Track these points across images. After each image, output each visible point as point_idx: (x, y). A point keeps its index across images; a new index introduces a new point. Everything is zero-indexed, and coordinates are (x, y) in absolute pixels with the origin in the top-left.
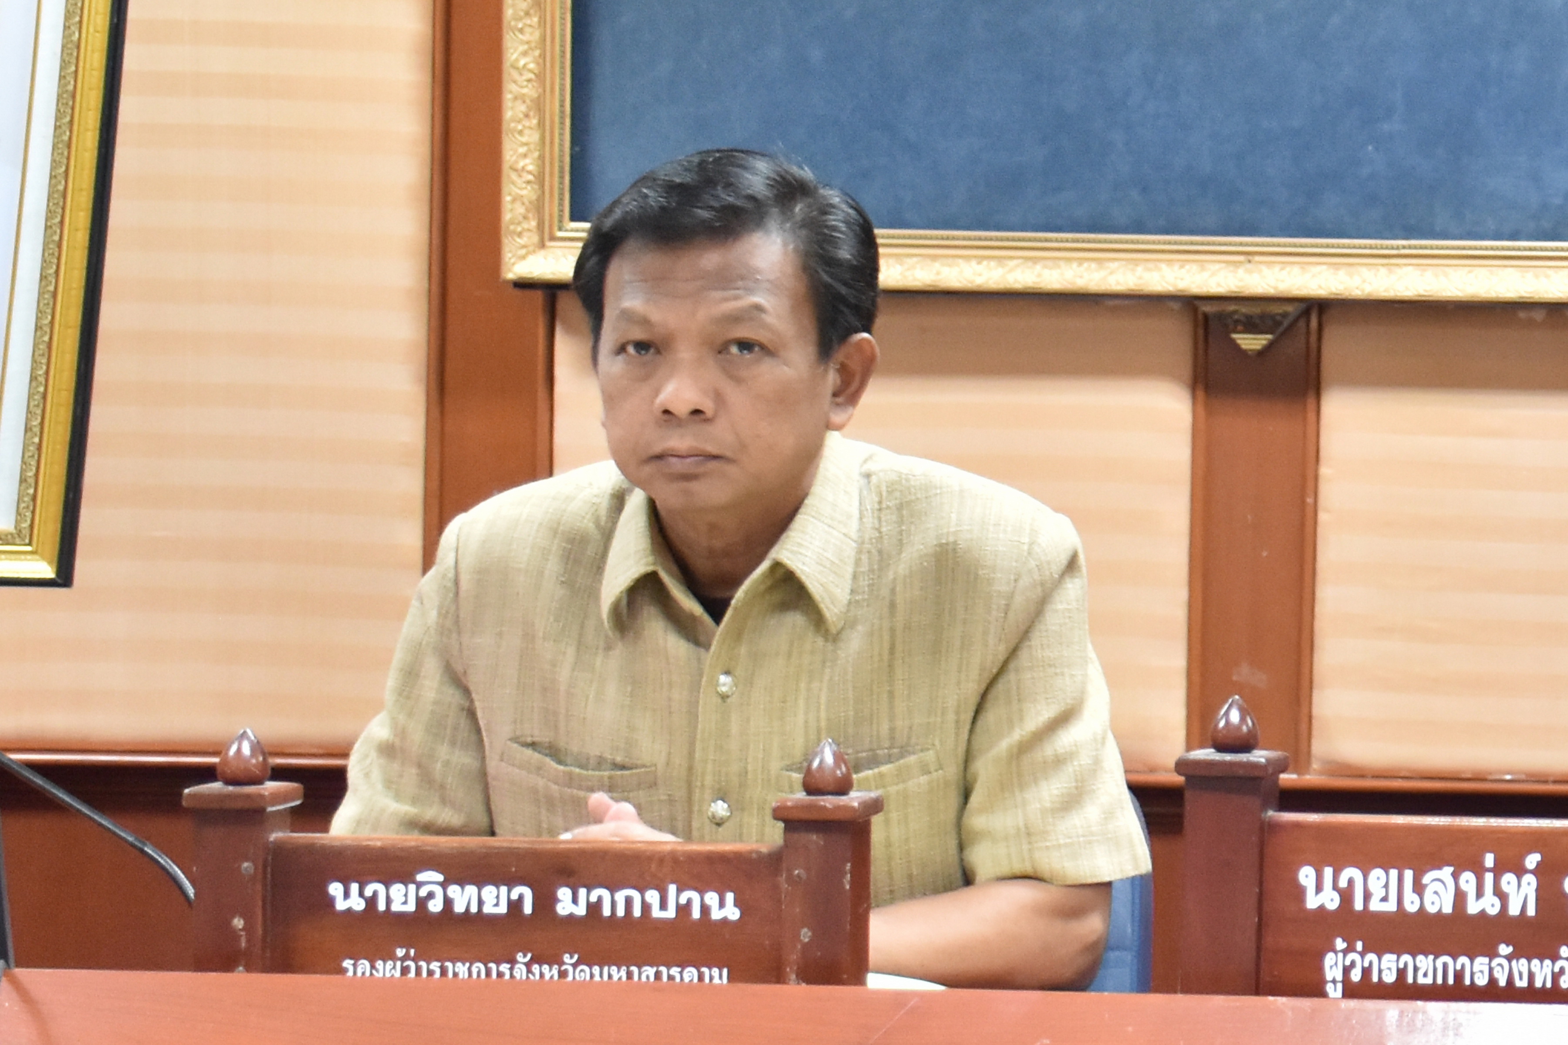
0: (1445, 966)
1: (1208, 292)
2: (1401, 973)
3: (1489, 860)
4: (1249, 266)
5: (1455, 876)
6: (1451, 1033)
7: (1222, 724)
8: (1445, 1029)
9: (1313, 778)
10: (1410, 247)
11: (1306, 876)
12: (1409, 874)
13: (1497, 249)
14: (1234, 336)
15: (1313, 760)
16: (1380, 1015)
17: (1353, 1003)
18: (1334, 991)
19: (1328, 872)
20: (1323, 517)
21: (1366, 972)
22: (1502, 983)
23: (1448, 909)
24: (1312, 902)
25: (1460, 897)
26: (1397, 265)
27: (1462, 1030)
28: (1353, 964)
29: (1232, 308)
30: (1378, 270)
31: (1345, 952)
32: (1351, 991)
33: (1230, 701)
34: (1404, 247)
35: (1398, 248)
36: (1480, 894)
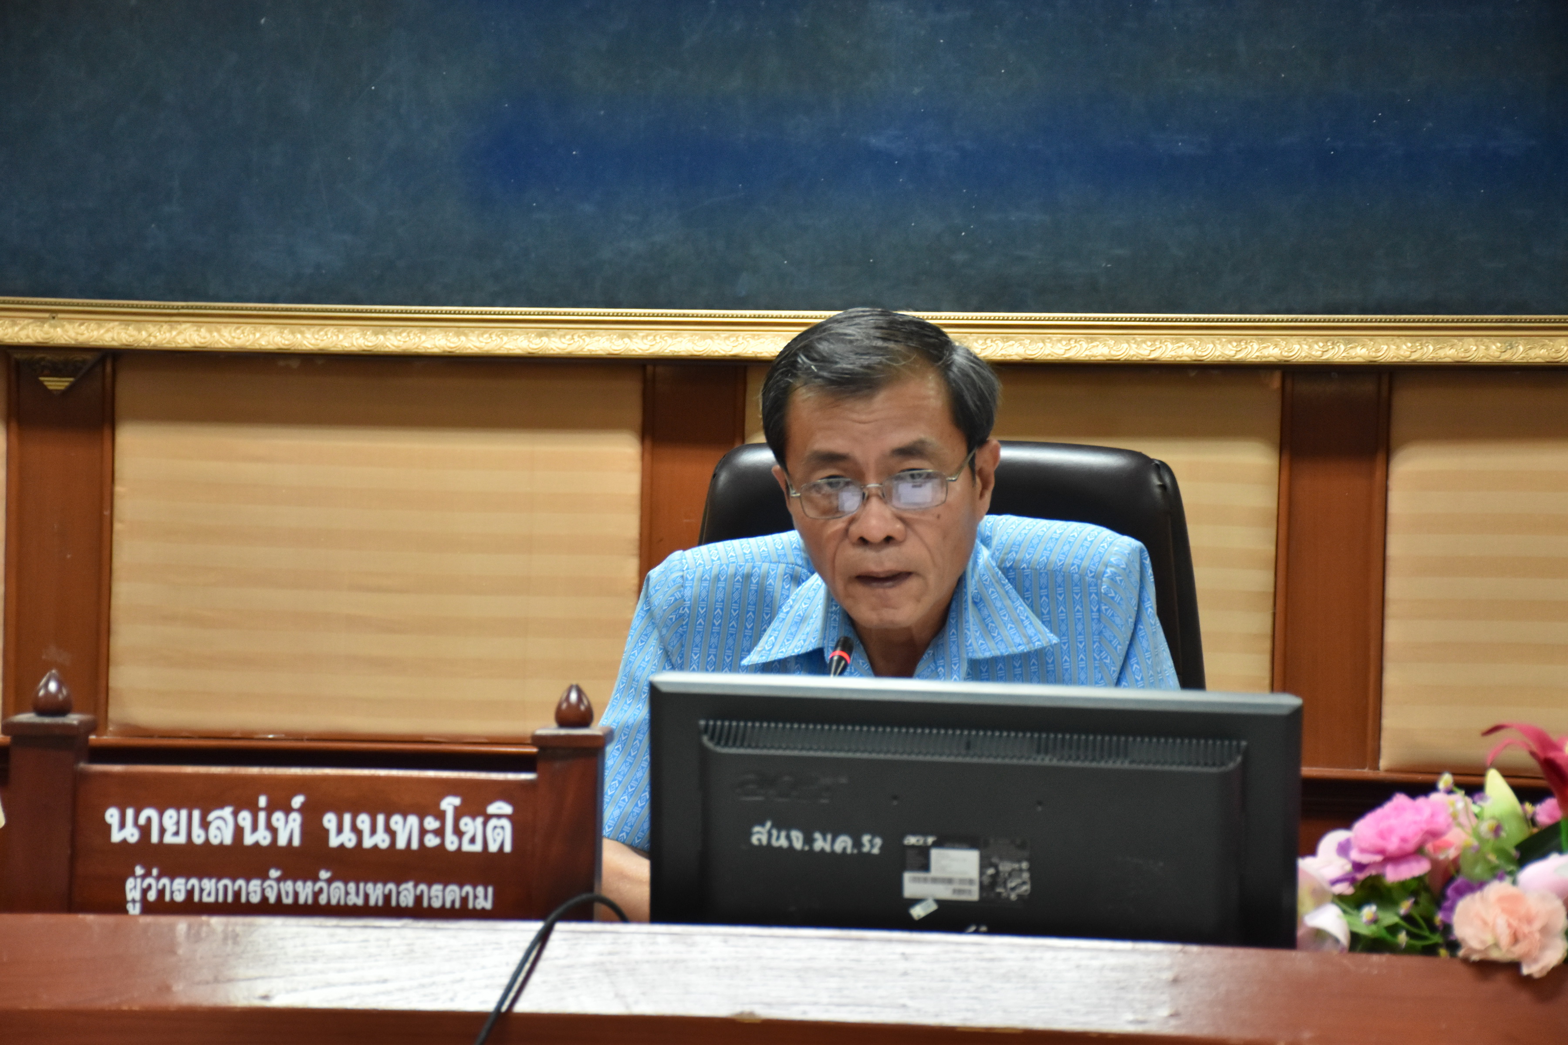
0: (226, 888)
1: (19, 342)
2: (190, 893)
3: (263, 801)
4: (53, 322)
5: (235, 814)
6: (230, 942)
7: (42, 693)
8: (225, 939)
9: (108, 738)
10: (188, 308)
11: (112, 815)
12: (196, 814)
13: (260, 309)
14: (42, 379)
15: (109, 723)
16: (172, 928)
17: (149, 919)
18: (134, 909)
19: (130, 813)
20: (118, 526)
21: (161, 893)
22: (272, 899)
23: (228, 840)
24: (116, 837)
25: (239, 831)
26: (178, 322)
27: (239, 939)
28: (149, 887)
29: (39, 356)
30: (162, 326)
31: (144, 877)
32: (148, 908)
33: (48, 674)
34: (183, 308)
35: (177, 308)
36: (255, 828)
